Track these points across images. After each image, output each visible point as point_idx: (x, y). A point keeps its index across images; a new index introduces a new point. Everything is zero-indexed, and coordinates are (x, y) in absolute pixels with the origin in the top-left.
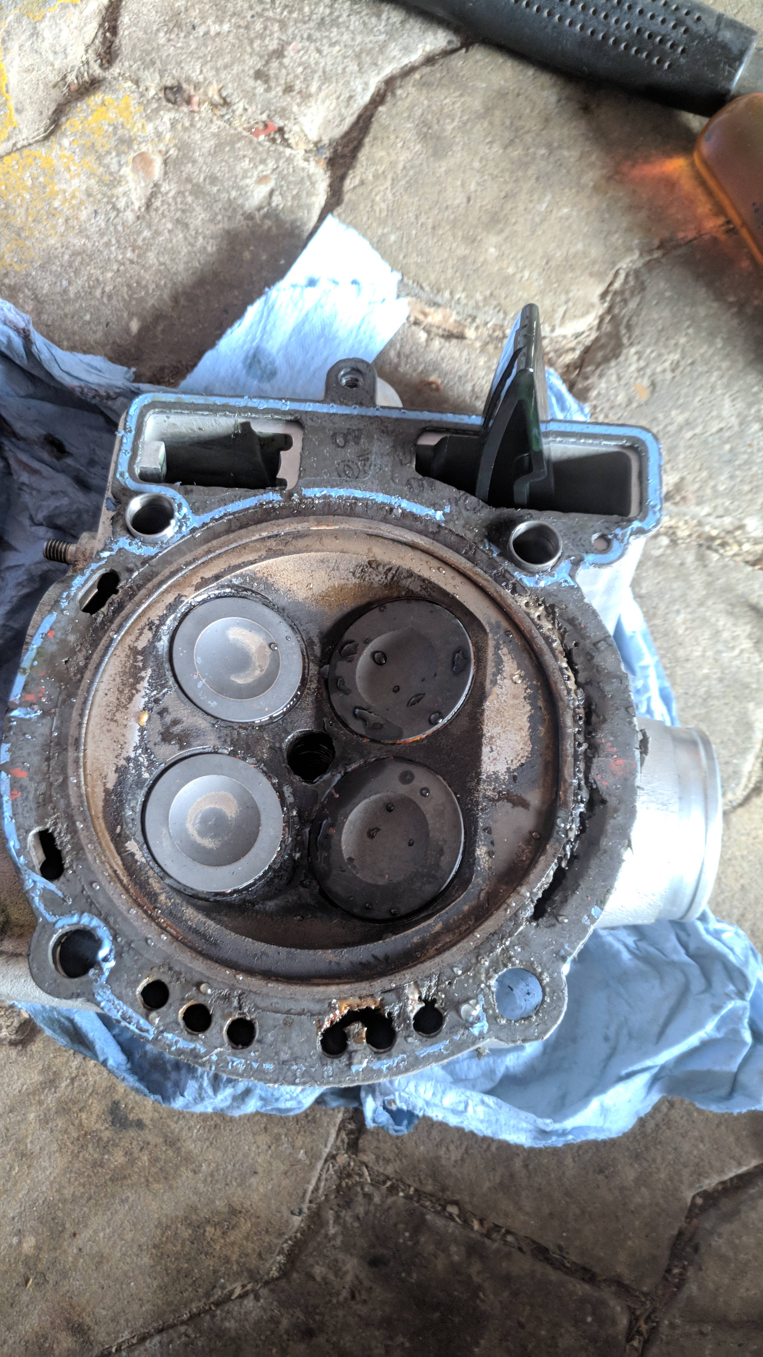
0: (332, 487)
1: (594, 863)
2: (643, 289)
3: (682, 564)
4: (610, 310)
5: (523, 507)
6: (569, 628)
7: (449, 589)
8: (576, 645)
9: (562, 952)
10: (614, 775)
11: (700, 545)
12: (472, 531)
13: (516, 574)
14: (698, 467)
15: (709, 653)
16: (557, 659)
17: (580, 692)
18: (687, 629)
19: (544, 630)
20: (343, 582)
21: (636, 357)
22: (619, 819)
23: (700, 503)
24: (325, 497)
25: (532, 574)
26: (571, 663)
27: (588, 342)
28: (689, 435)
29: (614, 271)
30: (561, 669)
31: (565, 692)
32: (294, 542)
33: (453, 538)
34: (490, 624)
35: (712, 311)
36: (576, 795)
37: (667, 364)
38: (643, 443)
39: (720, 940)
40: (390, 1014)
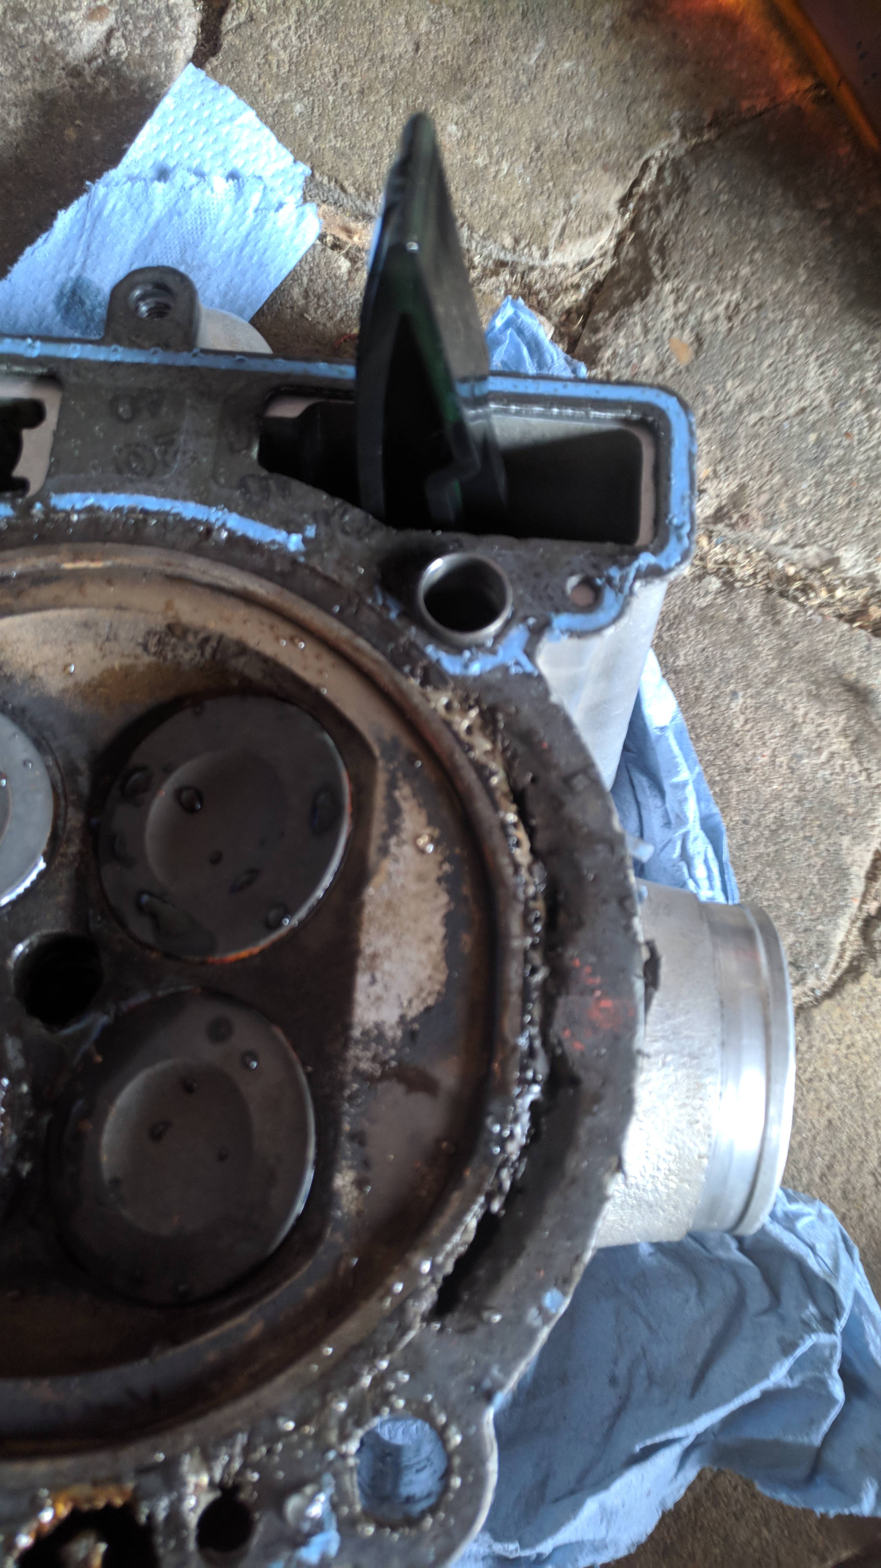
0: (105, 491)
1: (553, 1202)
2: (686, 190)
3: (740, 620)
4: (633, 224)
5: (446, 527)
6: (521, 749)
7: (309, 676)
8: (533, 780)
9: (487, 1383)
10: (595, 1029)
11: (769, 591)
12: (353, 571)
13: (430, 649)
14: (766, 468)
15: (782, 759)
16: (496, 807)
17: (538, 868)
18: (746, 722)
19: (476, 754)
20: (128, 661)
21: (672, 298)
22: (602, 1115)
23: (770, 523)
24: (90, 509)
25: (457, 649)
26: (523, 815)
27: (599, 275)
28: (754, 418)
29: (641, 162)
30: (504, 826)
31: (510, 870)
32: (33, 591)
33: (318, 584)
34: (380, 740)
35: (792, 224)
36: (523, 1069)
37: (721, 309)
38: (662, 414)
39: (792, 1230)
40: (151, 1517)
